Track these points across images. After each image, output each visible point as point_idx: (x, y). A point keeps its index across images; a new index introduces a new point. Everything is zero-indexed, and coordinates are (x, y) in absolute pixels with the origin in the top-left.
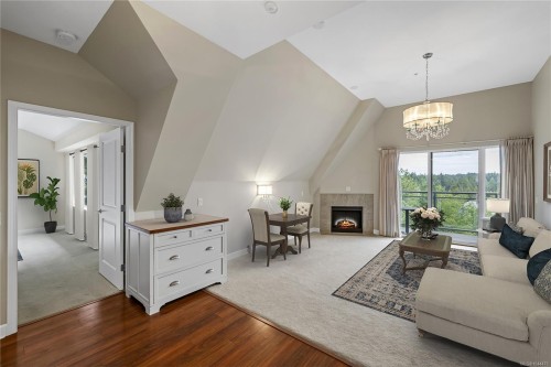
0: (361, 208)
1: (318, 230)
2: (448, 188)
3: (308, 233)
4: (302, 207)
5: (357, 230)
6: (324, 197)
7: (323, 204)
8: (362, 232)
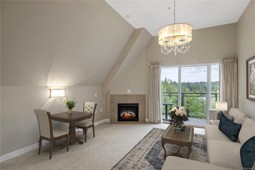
0: (138, 104)
1: (108, 120)
2: (191, 90)
3: (93, 126)
4: (89, 106)
5: (135, 119)
6: (112, 97)
7: (112, 102)
8: (138, 120)
